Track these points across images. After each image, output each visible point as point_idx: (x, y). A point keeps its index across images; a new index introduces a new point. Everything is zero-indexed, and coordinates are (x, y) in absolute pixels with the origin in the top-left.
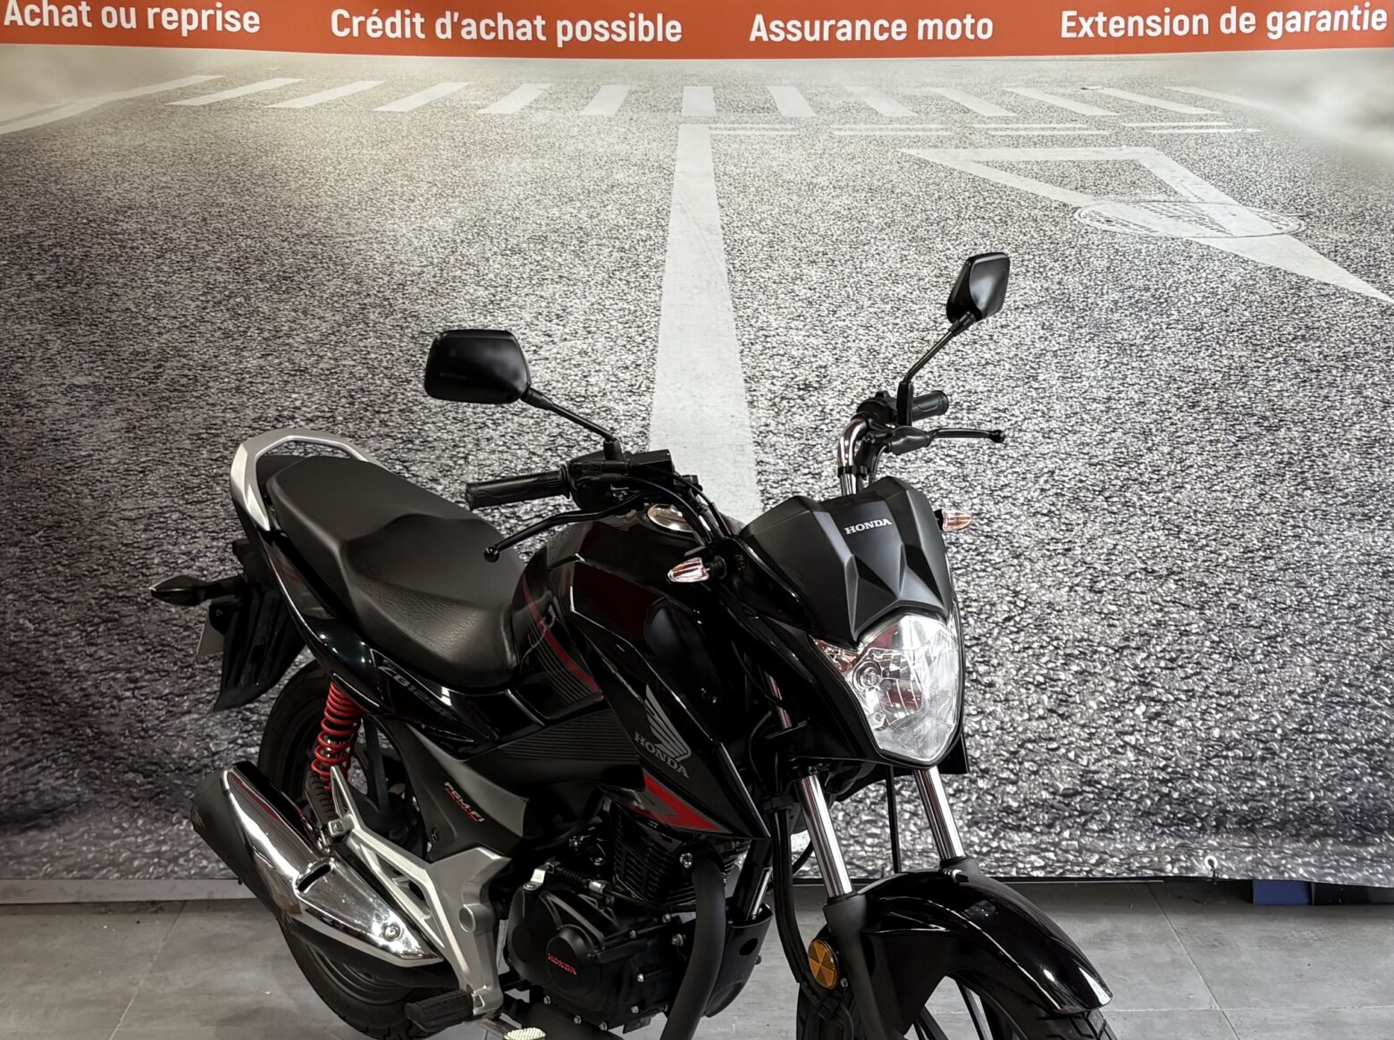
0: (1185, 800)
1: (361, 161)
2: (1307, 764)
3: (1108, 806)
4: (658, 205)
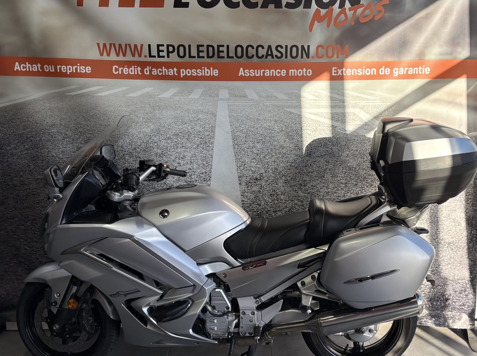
4: (212, 125)
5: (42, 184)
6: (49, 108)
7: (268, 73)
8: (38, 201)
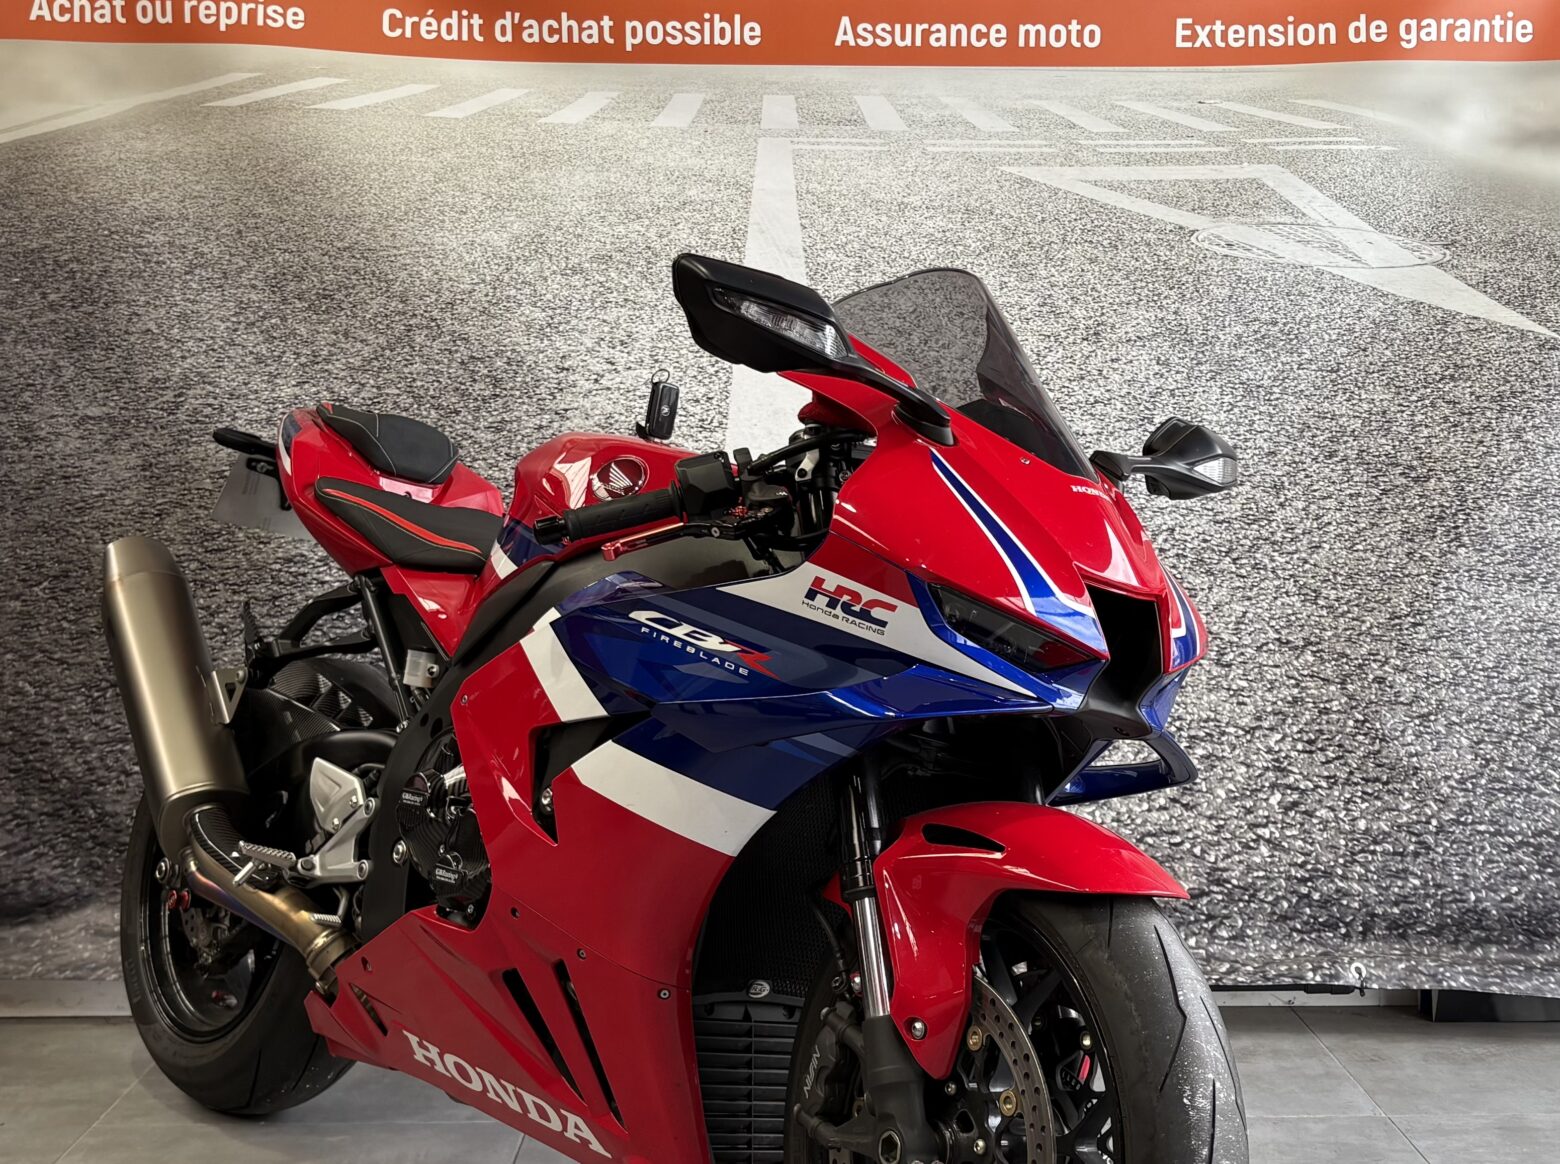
0: (1327, 902)
1: (410, 169)
2: (1465, 860)
3: (1239, 909)
4: (734, 225)
5: (100, 437)
6: (143, 156)
7: (940, 36)
8: (81, 504)
